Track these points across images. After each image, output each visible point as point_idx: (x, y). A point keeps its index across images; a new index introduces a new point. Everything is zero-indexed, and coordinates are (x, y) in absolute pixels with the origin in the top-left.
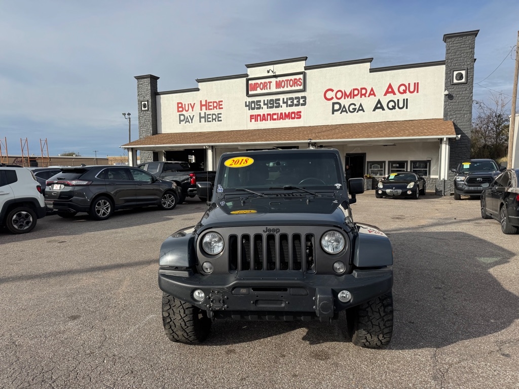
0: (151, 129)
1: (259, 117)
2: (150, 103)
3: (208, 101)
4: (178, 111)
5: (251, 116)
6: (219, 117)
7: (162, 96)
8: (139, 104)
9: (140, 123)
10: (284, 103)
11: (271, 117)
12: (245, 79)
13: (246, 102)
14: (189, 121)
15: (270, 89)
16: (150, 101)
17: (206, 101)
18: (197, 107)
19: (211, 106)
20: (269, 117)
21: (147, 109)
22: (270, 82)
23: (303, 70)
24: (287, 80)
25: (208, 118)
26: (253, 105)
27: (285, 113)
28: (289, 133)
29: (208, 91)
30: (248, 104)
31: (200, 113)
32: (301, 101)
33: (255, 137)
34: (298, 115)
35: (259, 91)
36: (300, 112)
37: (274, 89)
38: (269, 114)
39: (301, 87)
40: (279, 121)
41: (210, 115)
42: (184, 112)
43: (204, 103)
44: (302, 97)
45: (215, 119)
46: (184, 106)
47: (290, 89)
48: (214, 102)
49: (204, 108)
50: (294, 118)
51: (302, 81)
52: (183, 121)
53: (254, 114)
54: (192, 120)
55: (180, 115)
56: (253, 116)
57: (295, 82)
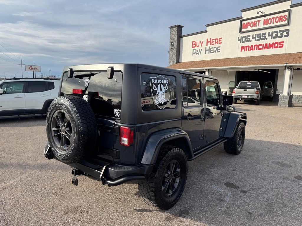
0: (175, 59)
1: (248, 48)
2: (176, 43)
3: (212, 39)
4: (193, 47)
5: (242, 47)
6: (218, 49)
7: (184, 38)
8: (170, 44)
9: (170, 56)
10: (269, 35)
11: (258, 47)
12: (239, 21)
13: (239, 37)
14: (198, 54)
15: (258, 26)
16: (176, 42)
17: (211, 39)
18: (205, 43)
19: (214, 42)
20: (256, 47)
21: (174, 47)
22: (259, 21)
23: (289, 8)
24: (273, 18)
25: (211, 50)
26: (244, 39)
27: (269, 44)
28: (270, 59)
29: (213, 32)
30: (240, 39)
31: (206, 48)
32: (285, 33)
33: (241, 63)
34: (280, 45)
35: (250, 28)
36: (283, 42)
37: (262, 26)
38: (256, 45)
39: (286, 22)
40: (264, 50)
41: (212, 48)
42: (196, 48)
43: (209, 40)
44: (286, 30)
45: (215, 51)
46: (196, 44)
47: (275, 24)
48: (216, 39)
49: (209, 44)
50: (277, 47)
51: (287, 17)
52: (195, 53)
53: (244, 46)
54: (200, 52)
55: (193, 50)
56: (243, 47)
57: (281, 19)
